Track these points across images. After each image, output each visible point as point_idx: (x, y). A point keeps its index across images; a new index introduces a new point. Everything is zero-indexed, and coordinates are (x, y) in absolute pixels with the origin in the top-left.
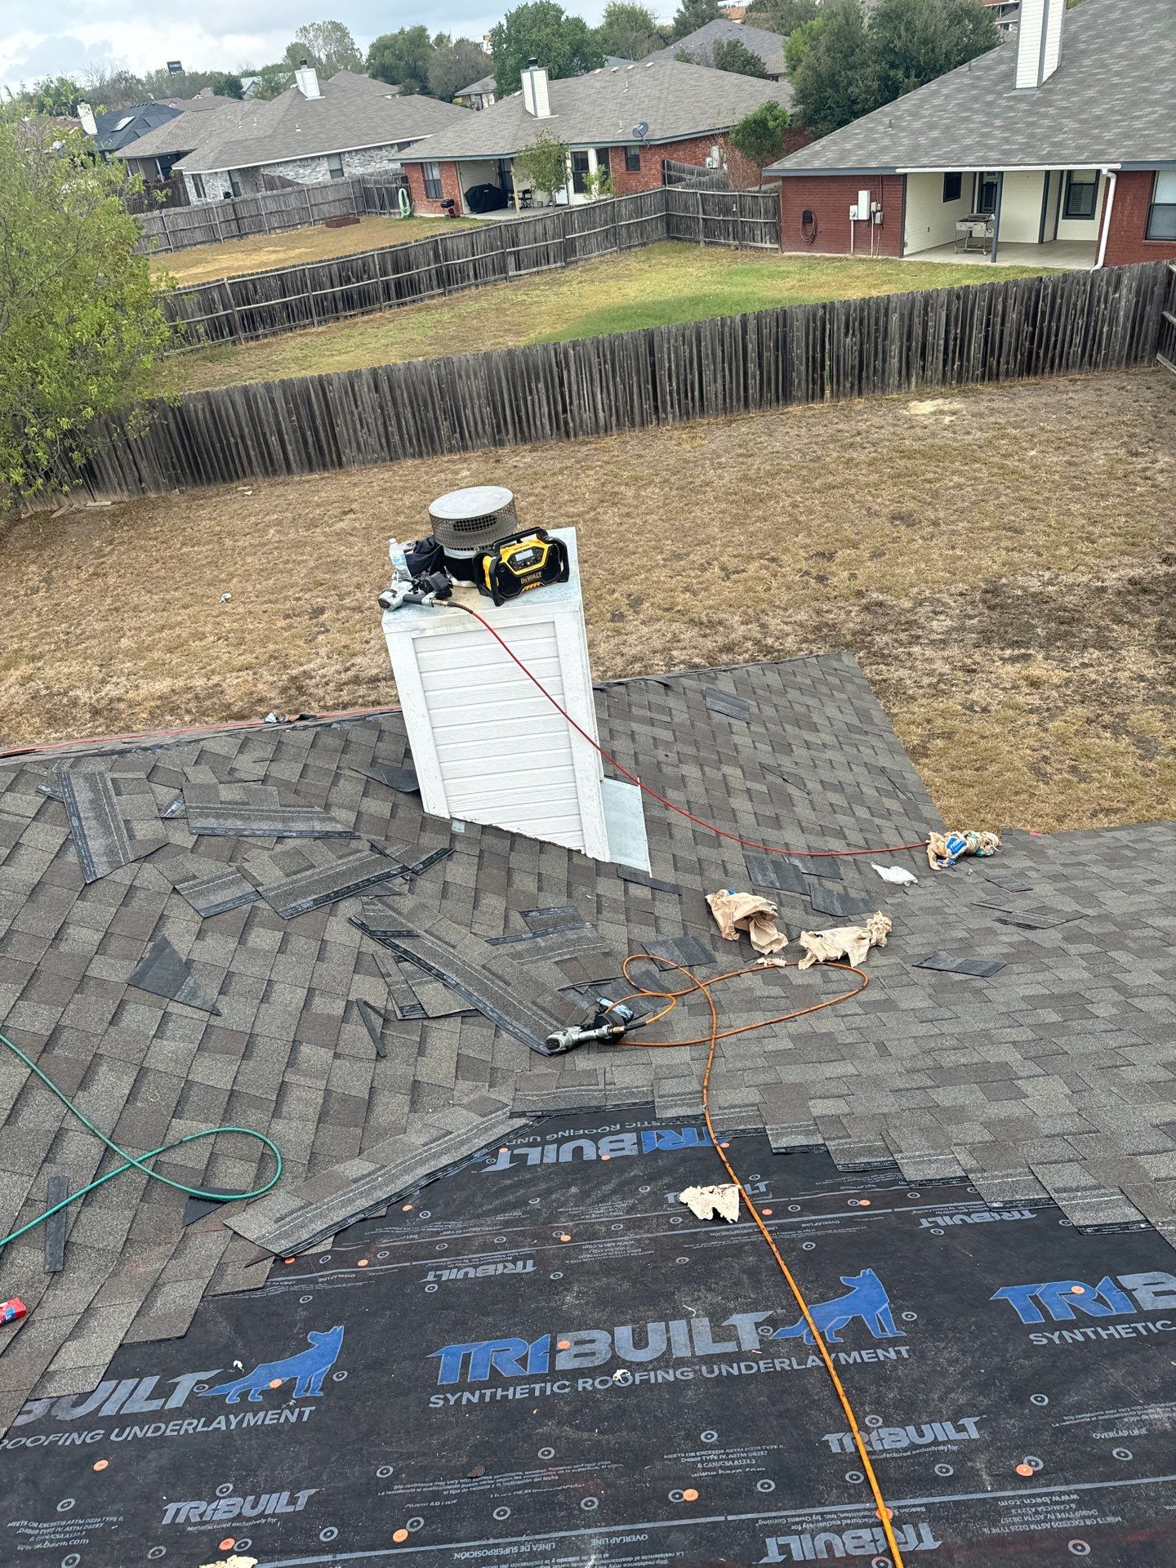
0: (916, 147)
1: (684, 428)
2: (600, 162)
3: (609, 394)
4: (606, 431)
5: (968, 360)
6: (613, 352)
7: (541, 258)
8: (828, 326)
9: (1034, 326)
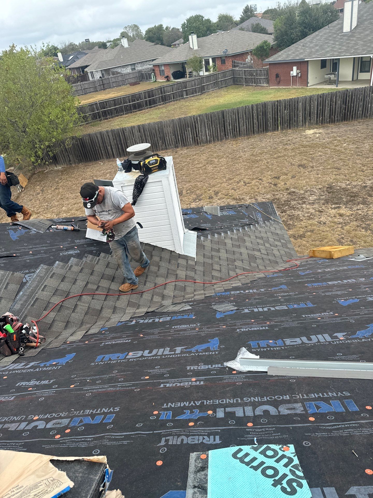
0: (311, 52)
1: (234, 141)
2: (213, 62)
3: (210, 131)
4: (210, 142)
5: (325, 117)
6: (211, 118)
7: (194, 92)
8: (279, 107)
9: (346, 105)
